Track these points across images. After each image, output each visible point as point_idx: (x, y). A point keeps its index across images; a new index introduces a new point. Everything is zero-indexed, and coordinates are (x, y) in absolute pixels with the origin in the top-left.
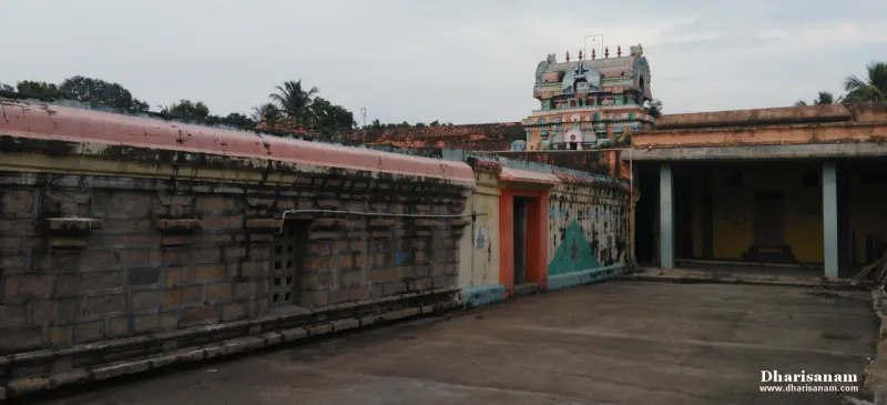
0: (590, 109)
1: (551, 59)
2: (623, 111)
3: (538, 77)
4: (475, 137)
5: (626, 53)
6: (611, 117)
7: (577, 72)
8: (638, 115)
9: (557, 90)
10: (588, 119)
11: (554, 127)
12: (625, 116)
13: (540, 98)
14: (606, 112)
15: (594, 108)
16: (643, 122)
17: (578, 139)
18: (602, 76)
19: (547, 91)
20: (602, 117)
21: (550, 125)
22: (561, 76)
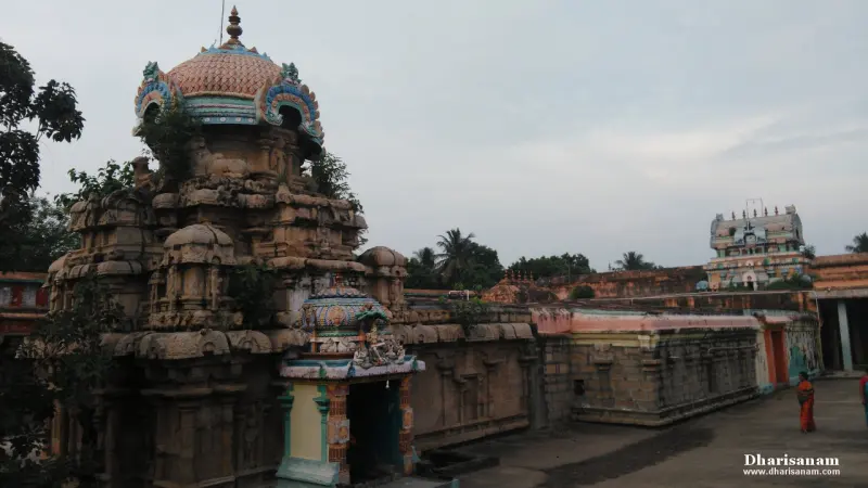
0: (759, 255)
1: (719, 219)
2: (787, 256)
3: (712, 233)
4: (660, 279)
5: (782, 211)
6: (778, 261)
7: (746, 228)
8: (800, 259)
9: (729, 242)
10: (759, 264)
11: (732, 270)
12: (789, 260)
13: (716, 249)
14: (774, 257)
15: (763, 255)
16: (803, 264)
17: (754, 279)
18: (766, 231)
19: (722, 243)
20: (771, 262)
21: (728, 269)
22: (732, 232)
